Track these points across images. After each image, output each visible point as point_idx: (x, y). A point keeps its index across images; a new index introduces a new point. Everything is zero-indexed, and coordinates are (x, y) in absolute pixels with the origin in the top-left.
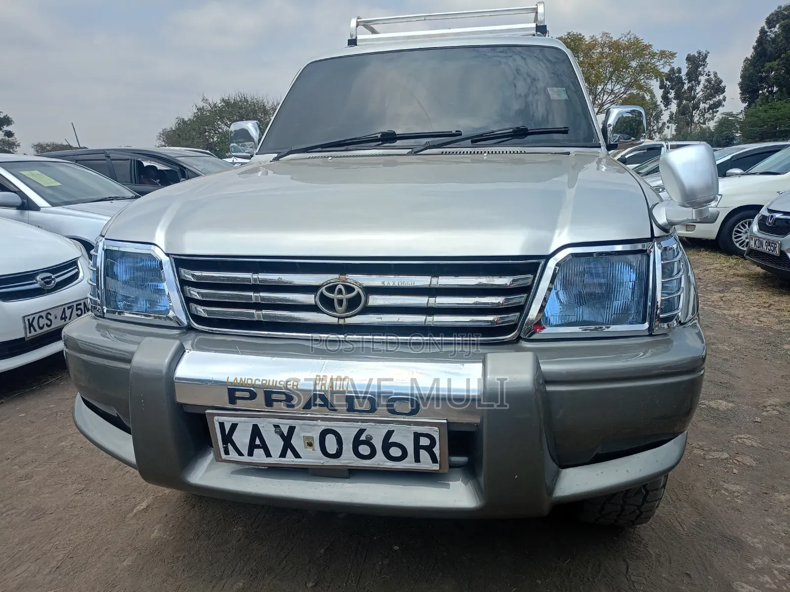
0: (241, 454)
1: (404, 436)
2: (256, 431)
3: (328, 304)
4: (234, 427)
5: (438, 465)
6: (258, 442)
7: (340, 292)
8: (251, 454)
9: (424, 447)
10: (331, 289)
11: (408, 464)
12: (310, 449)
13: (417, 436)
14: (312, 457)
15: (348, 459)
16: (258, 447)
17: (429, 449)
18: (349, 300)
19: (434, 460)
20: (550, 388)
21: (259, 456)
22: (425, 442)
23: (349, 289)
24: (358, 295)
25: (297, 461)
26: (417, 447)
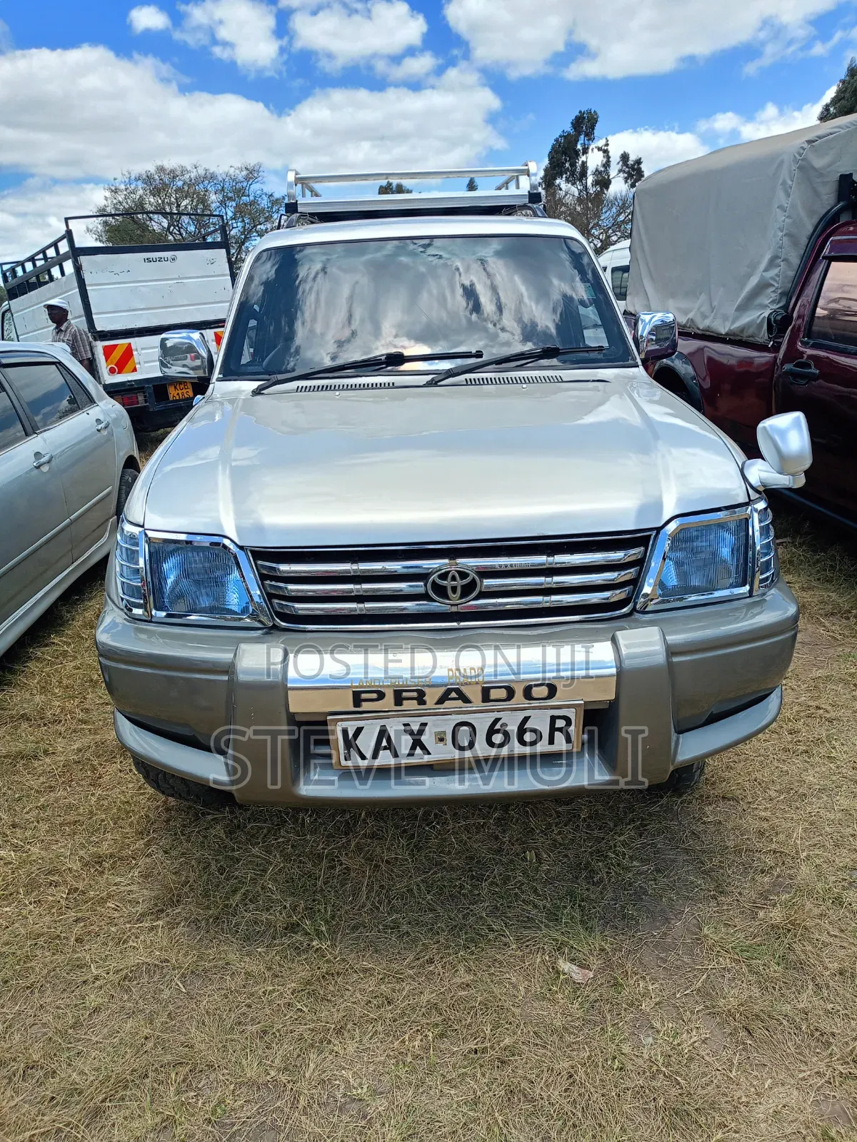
0: (363, 757)
1: (540, 722)
2: (383, 733)
3: (441, 592)
4: (359, 731)
5: (571, 744)
6: (384, 743)
7: (454, 578)
8: (375, 756)
9: (560, 730)
10: (444, 576)
11: (543, 747)
12: (441, 745)
13: (553, 719)
14: (443, 752)
15: (482, 749)
16: (385, 748)
18: (462, 587)
19: (568, 740)
20: (676, 659)
21: (385, 758)
22: (560, 723)
23: (463, 575)
24: (474, 580)
25: (426, 758)
26: (553, 729)
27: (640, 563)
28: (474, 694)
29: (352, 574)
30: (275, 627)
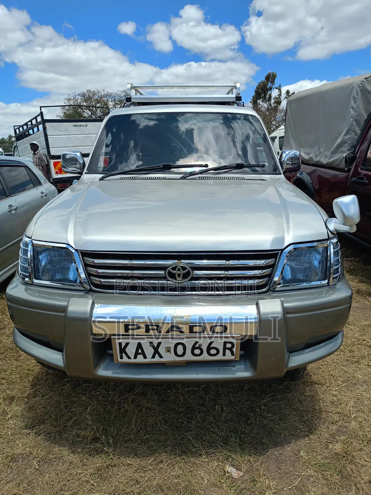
0: (129, 358)
1: (219, 344)
2: (139, 346)
3: (173, 276)
4: (127, 344)
5: (234, 356)
6: (140, 351)
7: (179, 270)
8: (135, 357)
9: (228, 349)
10: (174, 269)
11: (220, 357)
12: (168, 353)
13: (225, 343)
14: (169, 357)
15: (189, 357)
16: (140, 354)
17: (231, 349)
18: (183, 274)
19: (233, 354)
20: (288, 316)
21: (140, 359)
22: (229, 346)
23: (184, 268)
24: (189, 271)
25: (161, 360)
26: (225, 348)
27: (273, 266)
28: (185, 329)
29: (129, 265)
30: (91, 290)
